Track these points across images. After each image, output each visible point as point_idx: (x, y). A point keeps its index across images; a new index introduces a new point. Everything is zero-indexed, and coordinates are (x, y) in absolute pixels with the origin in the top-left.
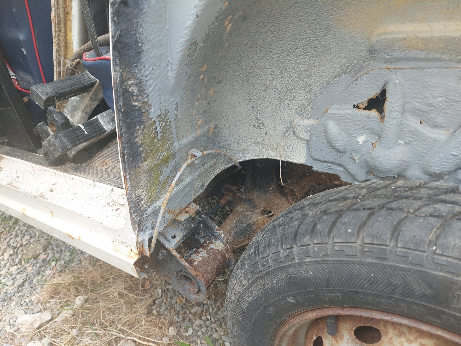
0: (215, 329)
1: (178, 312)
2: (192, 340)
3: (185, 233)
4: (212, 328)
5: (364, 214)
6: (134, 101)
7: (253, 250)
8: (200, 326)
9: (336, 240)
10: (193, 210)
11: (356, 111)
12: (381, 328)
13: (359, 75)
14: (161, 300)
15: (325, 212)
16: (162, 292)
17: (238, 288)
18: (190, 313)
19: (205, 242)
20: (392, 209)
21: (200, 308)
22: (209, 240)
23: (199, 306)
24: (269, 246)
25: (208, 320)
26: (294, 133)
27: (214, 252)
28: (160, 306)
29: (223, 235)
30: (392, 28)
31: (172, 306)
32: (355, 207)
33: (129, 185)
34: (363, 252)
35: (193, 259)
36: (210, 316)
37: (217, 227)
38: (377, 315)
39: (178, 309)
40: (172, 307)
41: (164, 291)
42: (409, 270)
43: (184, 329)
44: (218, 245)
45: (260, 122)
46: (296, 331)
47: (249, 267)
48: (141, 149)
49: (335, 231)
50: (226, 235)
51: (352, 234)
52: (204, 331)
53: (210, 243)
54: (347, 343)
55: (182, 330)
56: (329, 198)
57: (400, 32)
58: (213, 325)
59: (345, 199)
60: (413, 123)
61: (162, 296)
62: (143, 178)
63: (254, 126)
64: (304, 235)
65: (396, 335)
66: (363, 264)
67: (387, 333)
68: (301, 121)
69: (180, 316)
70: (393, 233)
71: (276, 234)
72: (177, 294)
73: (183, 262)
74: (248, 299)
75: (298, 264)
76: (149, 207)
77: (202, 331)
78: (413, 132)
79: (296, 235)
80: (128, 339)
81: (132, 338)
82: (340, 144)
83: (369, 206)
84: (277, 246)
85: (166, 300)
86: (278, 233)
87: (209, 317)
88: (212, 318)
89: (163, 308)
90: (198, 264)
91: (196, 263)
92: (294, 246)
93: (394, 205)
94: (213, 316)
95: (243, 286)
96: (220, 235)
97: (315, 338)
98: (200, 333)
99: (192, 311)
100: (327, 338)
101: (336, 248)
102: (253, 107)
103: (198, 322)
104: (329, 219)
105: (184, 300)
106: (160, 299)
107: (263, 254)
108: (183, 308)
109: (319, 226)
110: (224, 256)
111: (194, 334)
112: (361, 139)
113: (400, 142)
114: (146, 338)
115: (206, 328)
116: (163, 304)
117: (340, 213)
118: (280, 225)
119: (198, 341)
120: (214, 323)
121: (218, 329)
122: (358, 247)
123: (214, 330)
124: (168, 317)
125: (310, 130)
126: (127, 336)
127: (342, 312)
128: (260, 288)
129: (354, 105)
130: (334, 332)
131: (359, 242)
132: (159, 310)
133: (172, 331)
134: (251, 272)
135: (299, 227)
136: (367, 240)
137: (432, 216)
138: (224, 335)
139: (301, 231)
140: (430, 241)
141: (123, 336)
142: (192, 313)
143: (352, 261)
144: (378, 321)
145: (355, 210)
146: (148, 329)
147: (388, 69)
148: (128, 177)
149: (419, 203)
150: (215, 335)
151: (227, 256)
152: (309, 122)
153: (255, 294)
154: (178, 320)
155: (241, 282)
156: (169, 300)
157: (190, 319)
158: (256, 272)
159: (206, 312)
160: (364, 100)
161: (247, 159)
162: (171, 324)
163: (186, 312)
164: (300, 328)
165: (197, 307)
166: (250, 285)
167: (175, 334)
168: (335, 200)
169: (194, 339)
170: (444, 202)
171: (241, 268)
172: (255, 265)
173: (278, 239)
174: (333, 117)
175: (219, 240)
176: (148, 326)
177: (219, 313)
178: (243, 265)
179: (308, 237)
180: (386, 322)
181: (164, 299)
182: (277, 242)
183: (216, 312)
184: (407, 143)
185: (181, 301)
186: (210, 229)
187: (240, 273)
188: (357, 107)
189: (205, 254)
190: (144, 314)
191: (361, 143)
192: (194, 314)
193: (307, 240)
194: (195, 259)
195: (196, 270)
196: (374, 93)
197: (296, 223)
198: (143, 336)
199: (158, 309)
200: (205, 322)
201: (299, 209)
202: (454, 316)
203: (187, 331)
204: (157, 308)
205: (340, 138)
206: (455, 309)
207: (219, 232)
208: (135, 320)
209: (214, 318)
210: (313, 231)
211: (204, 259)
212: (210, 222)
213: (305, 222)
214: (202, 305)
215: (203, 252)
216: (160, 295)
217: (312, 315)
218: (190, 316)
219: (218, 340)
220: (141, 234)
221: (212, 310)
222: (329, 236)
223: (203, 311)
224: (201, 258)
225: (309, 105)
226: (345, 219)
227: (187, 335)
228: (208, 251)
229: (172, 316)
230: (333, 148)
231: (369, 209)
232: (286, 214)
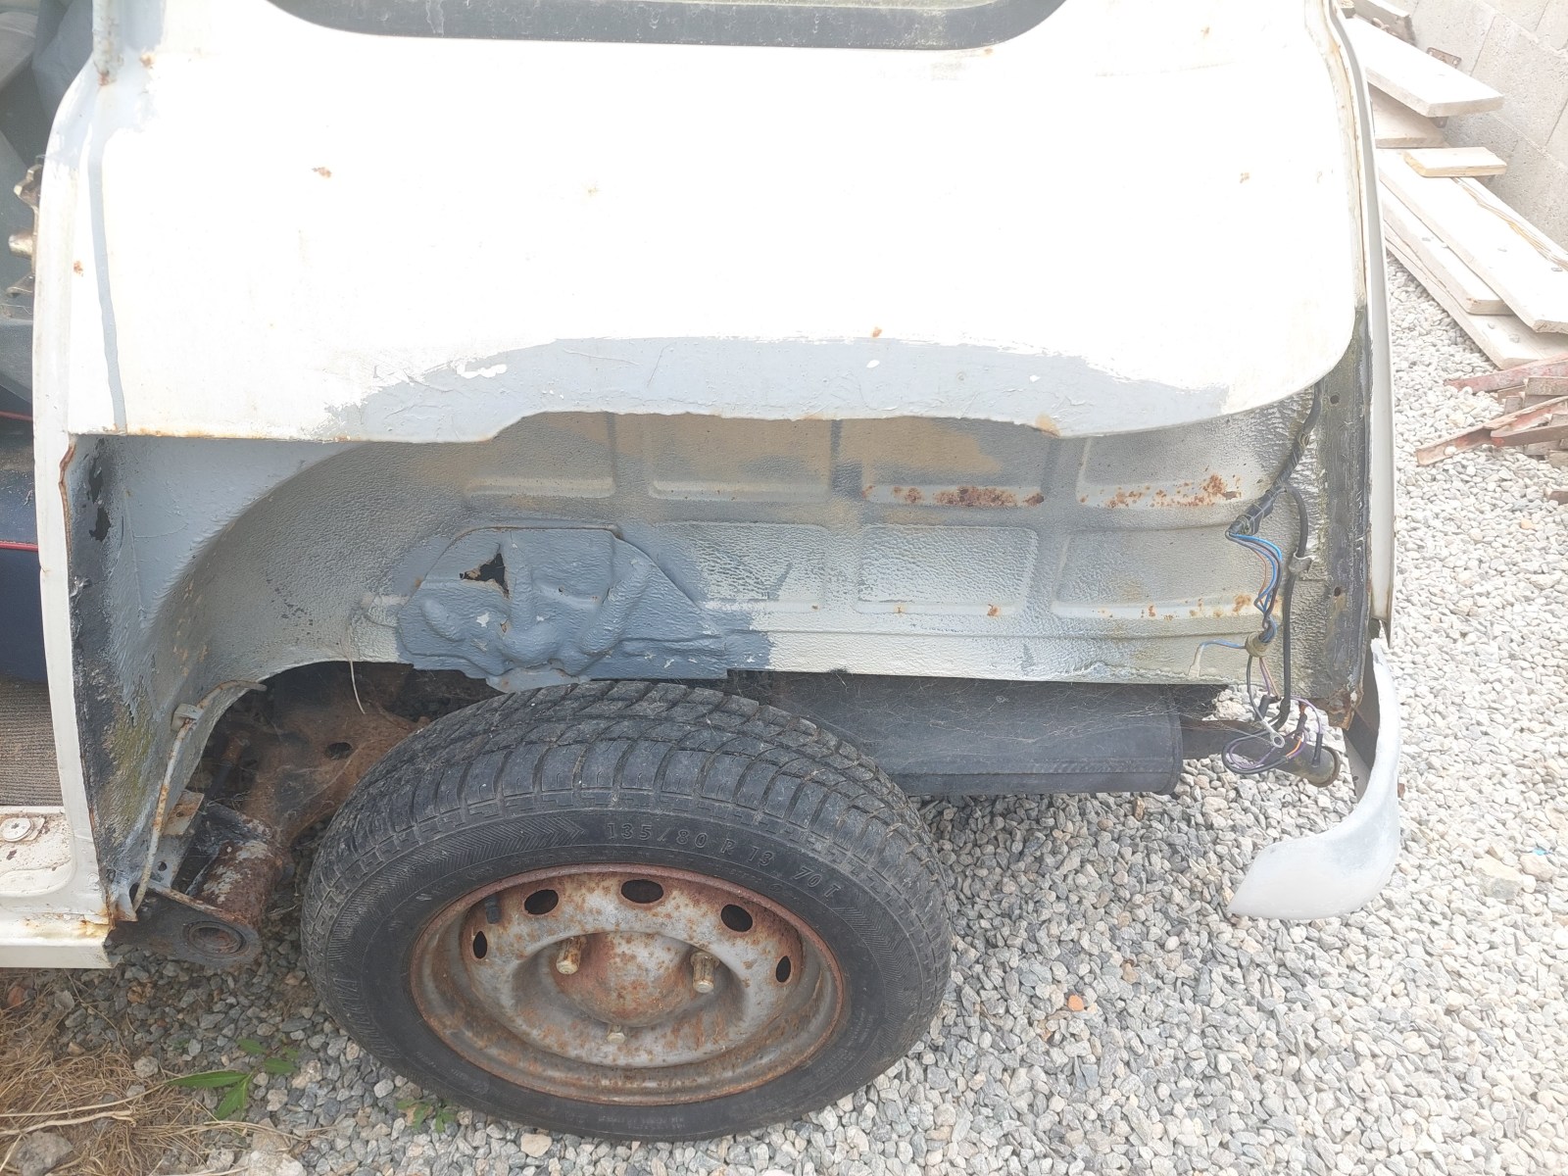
0: (258, 1018)
1: (144, 1022)
2: (205, 1063)
3: (182, 852)
4: (250, 1019)
5: (499, 757)
6: (101, 695)
7: (343, 846)
8: (217, 1028)
9: (469, 802)
10: (192, 805)
11: (465, 583)
12: (556, 887)
13: (458, 534)
14: (81, 1015)
15: (449, 763)
16: (74, 995)
17: (327, 912)
18: (179, 1012)
19: (223, 851)
20: (532, 742)
21: (200, 991)
22: (231, 844)
23: (197, 987)
24: (371, 832)
25: (232, 1006)
26: (367, 618)
27: (250, 864)
28: (83, 1026)
29: (261, 828)
30: (489, 482)
31: (118, 1016)
32: (487, 748)
33: (97, 818)
34: (505, 808)
35: (213, 893)
36: (236, 996)
37: (245, 817)
38: (542, 875)
39: (140, 1017)
40: (118, 1018)
41: (80, 991)
42: (559, 814)
43: (176, 1049)
44: (255, 850)
45: (295, 608)
46: (442, 940)
47: (342, 873)
48: (112, 755)
49: (466, 790)
50: (267, 826)
51: (488, 789)
52: (230, 1034)
53: (234, 851)
54: (519, 924)
55: (170, 1055)
56: (449, 736)
57: (502, 488)
58: (250, 1013)
59: (473, 734)
60: (551, 593)
61: (78, 1005)
62: (116, 797)
63: (284, 616)
64: (425, 806)
65: (575, 889)
66: (508, 822)
67: (564, 890)
68: (377, 600)
69: (153, 1029)
70: (535, 775)
71: (379, 813)
72: (122, 984)
73: (200, 906)
74: (350, 922)
75: (423, 846)
76: (126, 838)
77: (225, 1036)
78: (554, 605)
79: (412, 807)
80: (31, 1133)
81: (42, 1125)
82: (453, 632)
83: (505, 743)
84: (386, 830)
85: (96, 1007)
86: (383, 809)
87: (232, 1000)
88: (242, 999)
89: (95, 1030)
90: (227, 899)
91: (222, 899)
92: (413, 823)
93: (533, 736)
94: (242, 994)
95: (339, 904)
96: (255, 829)
97: (473, 937)
98: (220, 1042)
99: (183, 1005)
100: (490, 929)
101: (472, 812)
102: (277, 590)
103: (207, 1021)
104: (454, 773)
105: (148, 990)
106: (78, 1013)
107: (363, 847)
108: (152, 1008)
109: (443, 788)
110: (273, 866)
111: (206, 1049)
112: (483, 620)
113: (539, 618)
114: (79, 1109)
115: (232, 1026)
116: (90, 1020)
117: (469, 762)
118: (382, 795)
119: (224, 1059)
120: (250, 1007)
121: (264, 1015)
122: (499, 803)
123: (255, 1021)
124: (118, 1044)
125: (394, 611)
126: (22, 1127)
127: (499, 887)
128: (370, 899)
129: (461, 575)
130: (498, 917)
131: (499, 796)
132: (84, 1040)
133: (144, 1067)
134: (347, 880)
135: (414, 793)
136: (508, 792)
137: (576, 742)
138: (283, 1020)
139: (419, 799)
140: (575, 776)
141: (12, 1132)
142: (183, 1009)
143: (494, 823)
144: (551, 880)
145: (488, 752)
146: (75, 1088)
147: (498, 528)
148: (95, 807)
149: (563, 726)
150: (262, 1030)
151: (279, 863)
152: (392, 600)
153: (361, 910)
154: (149, 1038)
155: (332, 900)
156: (103, 1005)
157: (182, 1025)
158: (358, 877)
159: (222, 992)
160: (474, 567)
161: (279, 671)
162: (135, 1054)
163: (164, 1014)
164: (448, 930)
165: (193, 992)
166: (351, 900)
167: (156, 1070)
168: (460, 739)
169: (211, 1059)
170: (591, 717)
171: (327, 879)
172: (354, 868)
173: (384, 819)
174: (432, 594)
175: (255, 839)
176: (71, 1084)
177: (254, 981)
178: (328, 872)
179: (431, 807)
180: (561, 879)
181: (86, 1009)
182: (385, 824)
183: (247, 983)
184: (548, 620)
185: (141, 996)
186: (231, 825)
187: (327, 889)
188: (466, 576)
189: (235, 876)
190: (49, 1063)
191: (484, 625)
192: (192, 1008)
193: (430, 810)
194: (217, 892)
195: (228, 911)
196: (487, 558)
197: (408, 788)
198: (72, 1107)
199: (80, 1037)
200: (226, 1013)
201: (408, 761)
202: (615, 848)
203: (185, 1051)
204: (74, 1037)
205: (450, 623)
206: (613, 841)
207: (250, 825)
208: (27, 1087)
209: (247, 997)
210: (436, 797)
211: (235, 884)
212: (225, 812)
213: (422, 784)
214: (205, 981)
215: (229, 873)
216: (73, 1004)
217: (460, 907)
218: (180, 1016)
219: (272, 1036)
220: (113, 886)
221: (236, 981)
222: (459, 798)
223: (211, 995)
224: (228, 886)
225: (385, 575)
226: (476, 770)
227: (189, 1059)
228: (239, 867)
229: (130, 1037)
230: (442, 636)
231: (505, 747)
232: (388, 772)
